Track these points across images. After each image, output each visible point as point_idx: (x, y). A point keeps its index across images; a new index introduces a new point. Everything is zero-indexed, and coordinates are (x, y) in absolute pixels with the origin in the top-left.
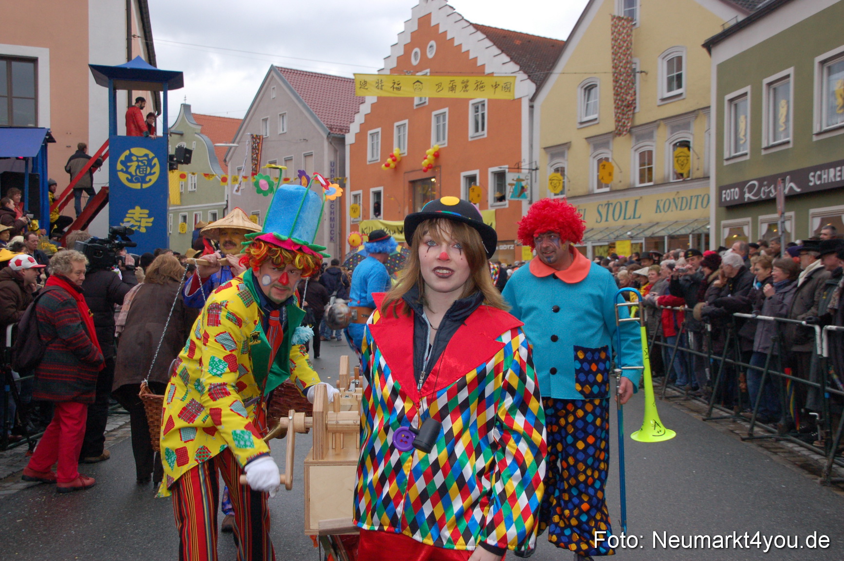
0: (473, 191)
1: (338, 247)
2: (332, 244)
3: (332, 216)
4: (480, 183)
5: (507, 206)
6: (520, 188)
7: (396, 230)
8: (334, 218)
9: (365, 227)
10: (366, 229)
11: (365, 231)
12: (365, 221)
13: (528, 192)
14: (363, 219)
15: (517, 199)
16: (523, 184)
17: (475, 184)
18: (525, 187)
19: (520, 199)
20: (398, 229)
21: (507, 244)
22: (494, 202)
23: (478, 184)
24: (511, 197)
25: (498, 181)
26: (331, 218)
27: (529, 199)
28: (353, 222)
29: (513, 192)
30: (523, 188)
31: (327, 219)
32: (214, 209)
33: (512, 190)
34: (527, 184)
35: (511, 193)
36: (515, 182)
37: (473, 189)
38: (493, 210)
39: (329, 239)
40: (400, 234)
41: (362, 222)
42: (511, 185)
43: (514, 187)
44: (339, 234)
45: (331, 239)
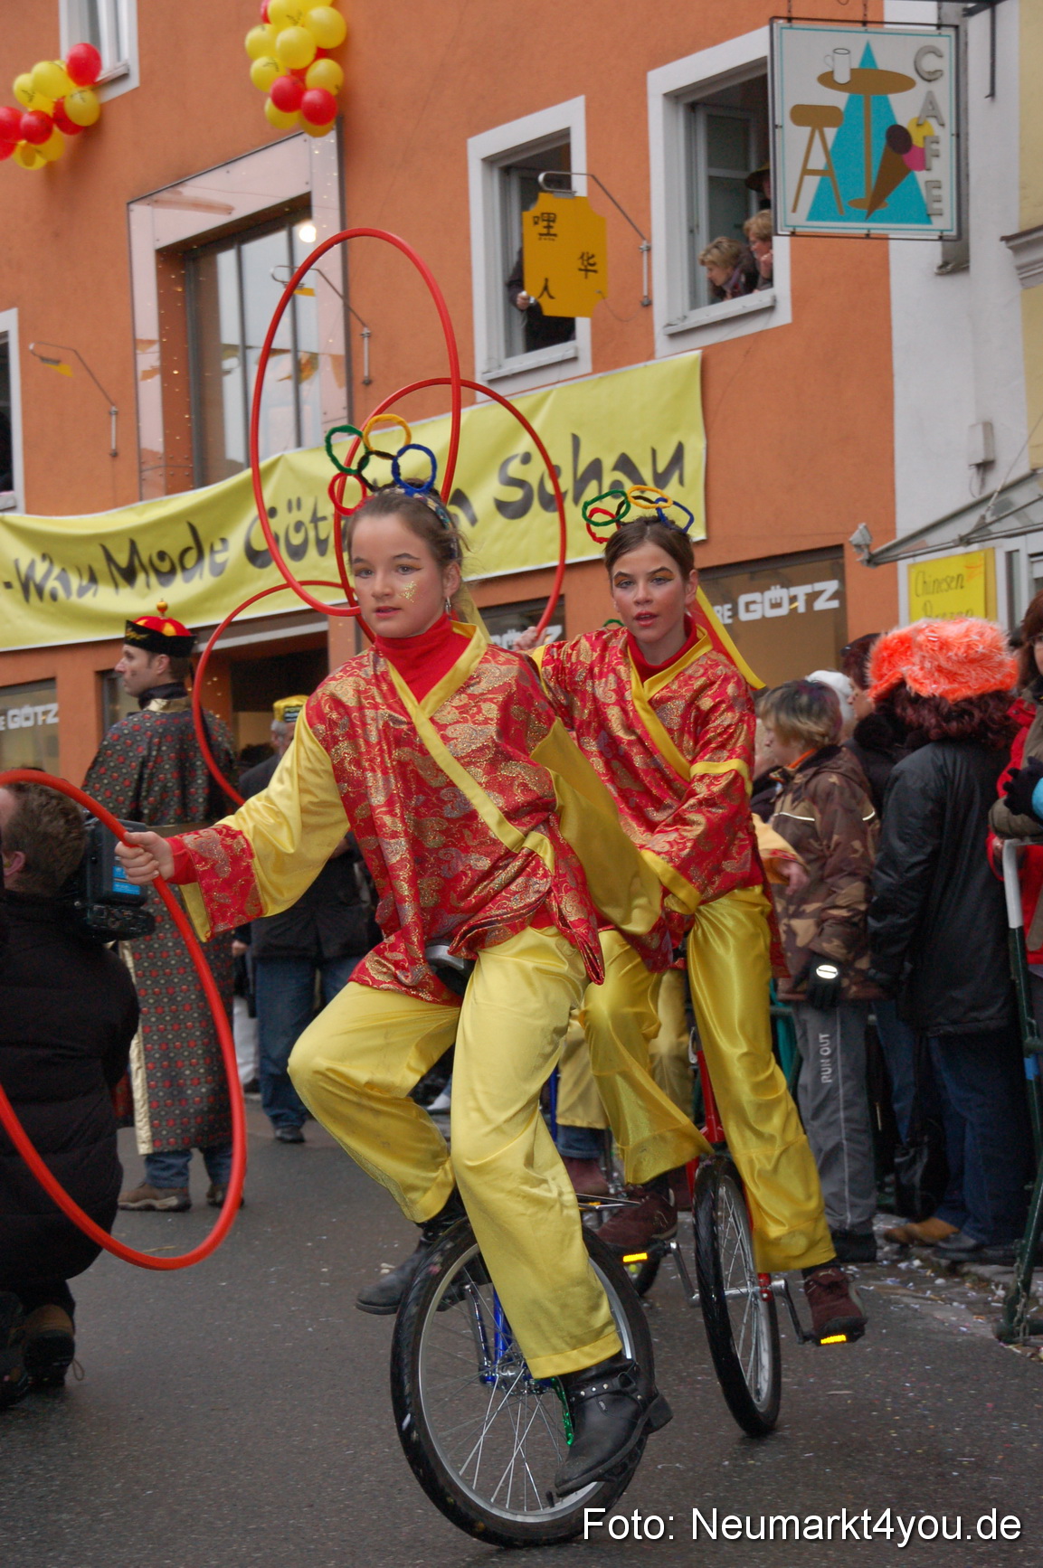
0: (548, 234)
4: (592, 177)
5: (783, 316)
6: (879, 144)
7: (101, 566)
13: (941, 169)
15: (859, 227)
16: (904, 108)
17: (562, 182)
18: (917, 140)
19: (876, 227)
20: (109, 558)
21: (786, 584)
22: (694, 304)
23: (580, 185)
24: (815, 214)
25: (711, 163)
27: (945, 222)
29: (826, 173)
30: (899, 139)
33: (818, 161)
34: (931, 109)
35: (812, 183)
36: (839, 99)
37: (550, 219)
38: (690, 356)
40: (125, 591)
42: (806, 115)
43: (830, 133)
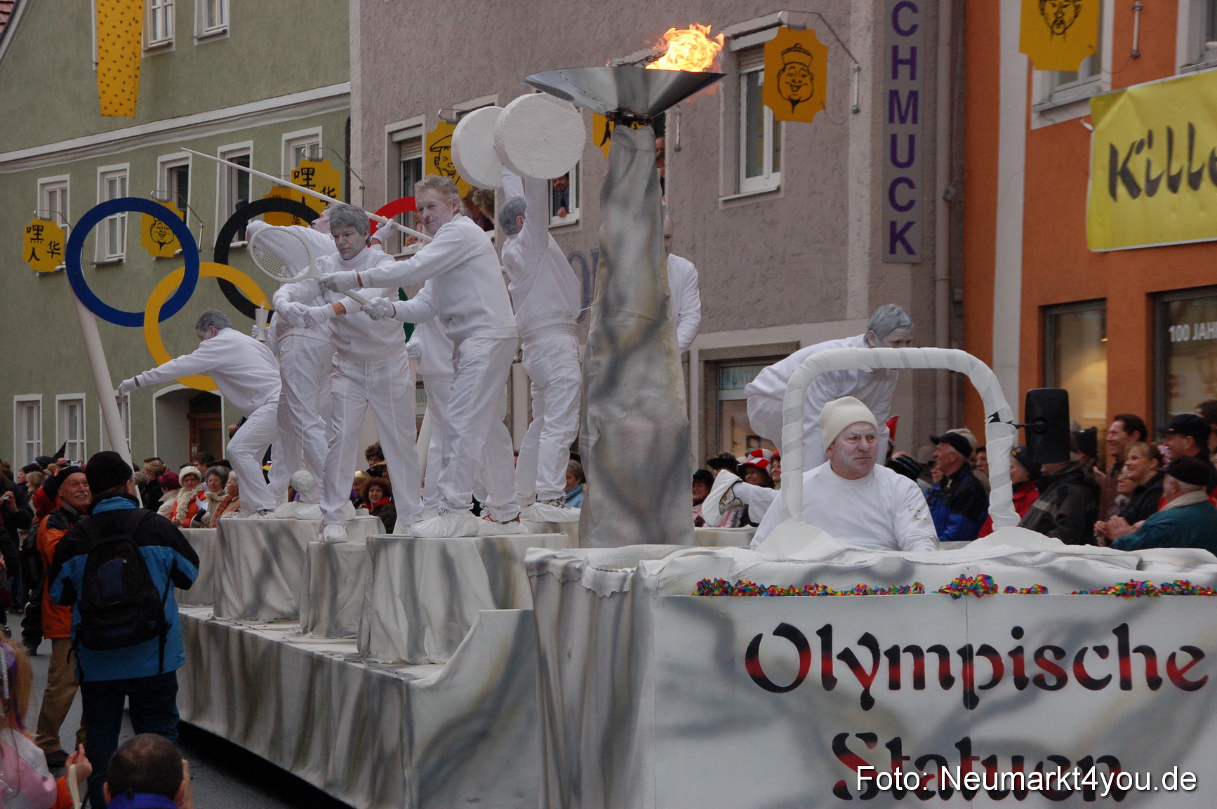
1: (942, 289)
2: (901, 274)
3: (904, 85)
8: (913, 95)
9: (1140, 135)
10: (1138, 147)
11: (1137, 167)
12: (1132, 89)
14: (1119, 84)
26: (894, 95)
28: (1043, 113)
31: (866, 108)
32: (307, 122)
39: (883, 239)
41: (1111, 99)
44: (950, 203)
45: (896, 237)
